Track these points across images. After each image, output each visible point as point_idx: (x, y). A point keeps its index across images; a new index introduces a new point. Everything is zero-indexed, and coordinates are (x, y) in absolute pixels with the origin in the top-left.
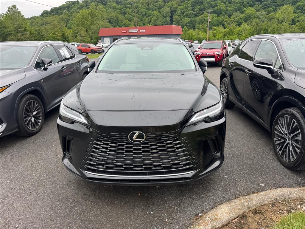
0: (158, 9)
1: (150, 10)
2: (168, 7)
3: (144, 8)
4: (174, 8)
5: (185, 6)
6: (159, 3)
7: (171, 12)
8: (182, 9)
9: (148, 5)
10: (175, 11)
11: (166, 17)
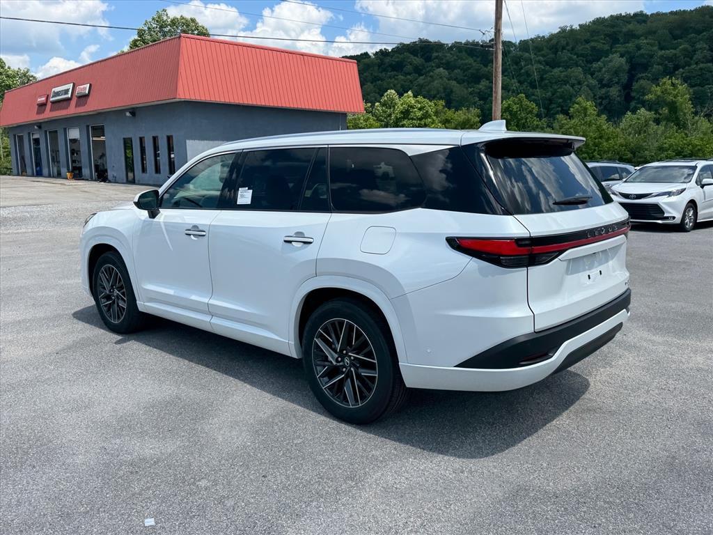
0: (587, 61)
1: (559, 67)
2: (622, 56)
3: (540, 62)
4: (642, 55)
5: (685, 50)
6: (593, 44)
7: (630, 71)
8: (670, 59)
9: (556, 53)
10: (645, 67)
11: (609, 86)
